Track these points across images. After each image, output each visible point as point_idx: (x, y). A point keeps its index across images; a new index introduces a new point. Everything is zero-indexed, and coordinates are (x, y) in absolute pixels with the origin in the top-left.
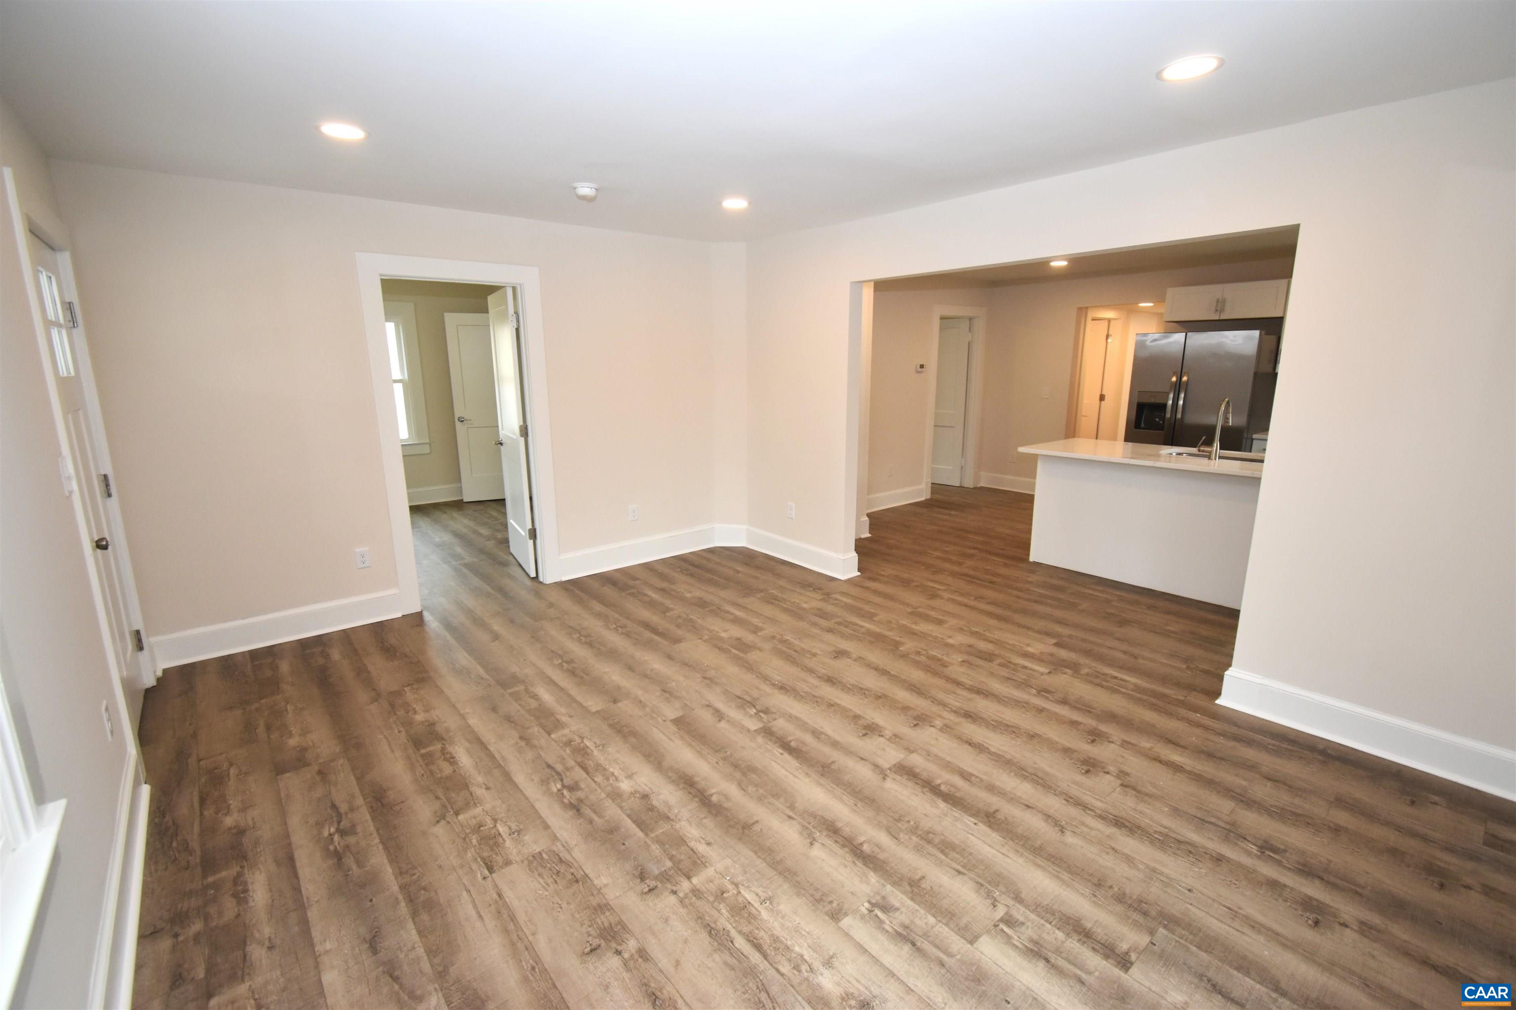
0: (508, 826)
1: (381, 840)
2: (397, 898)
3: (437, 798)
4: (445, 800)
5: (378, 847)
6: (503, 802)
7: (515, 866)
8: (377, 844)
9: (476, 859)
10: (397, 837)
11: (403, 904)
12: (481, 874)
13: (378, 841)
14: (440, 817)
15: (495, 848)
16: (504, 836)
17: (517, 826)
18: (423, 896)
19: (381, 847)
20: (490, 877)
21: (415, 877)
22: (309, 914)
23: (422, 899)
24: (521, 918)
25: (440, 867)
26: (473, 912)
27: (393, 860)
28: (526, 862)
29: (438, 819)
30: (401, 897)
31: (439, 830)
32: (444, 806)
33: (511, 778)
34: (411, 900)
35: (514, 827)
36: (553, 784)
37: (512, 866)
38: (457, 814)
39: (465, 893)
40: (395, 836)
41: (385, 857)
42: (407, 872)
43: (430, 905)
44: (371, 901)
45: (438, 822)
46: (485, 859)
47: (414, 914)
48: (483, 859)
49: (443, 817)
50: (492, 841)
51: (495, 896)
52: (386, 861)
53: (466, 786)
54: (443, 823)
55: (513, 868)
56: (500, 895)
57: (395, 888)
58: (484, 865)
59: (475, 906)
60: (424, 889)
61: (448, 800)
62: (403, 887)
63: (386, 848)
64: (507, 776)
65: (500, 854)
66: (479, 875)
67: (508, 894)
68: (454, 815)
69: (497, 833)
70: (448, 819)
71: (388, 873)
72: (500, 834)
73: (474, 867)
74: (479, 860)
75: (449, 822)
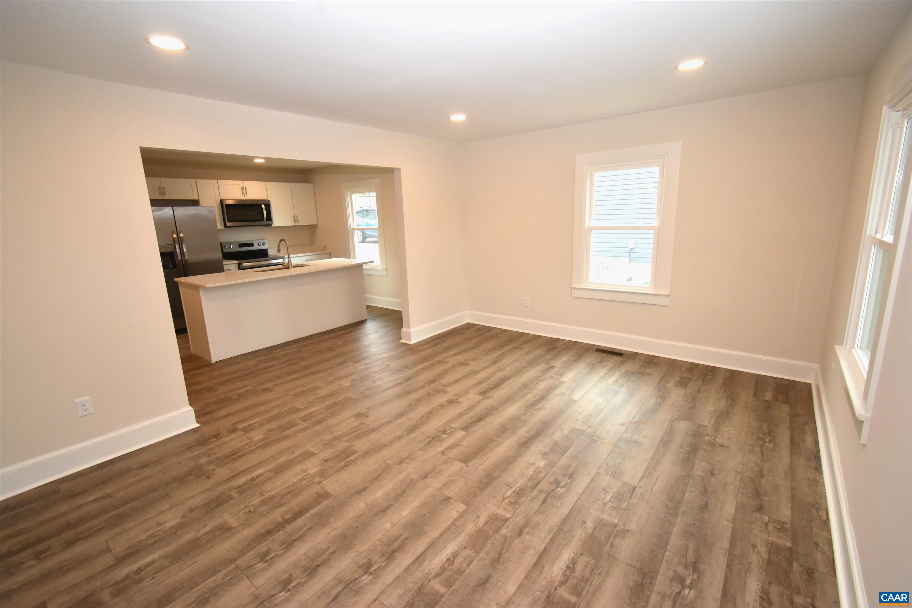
0: (604, 497)
1: (665, 552)
2: (682, 514)
3: (612, 546)
4: (611, 539)
5: (670, 549)
6: (590, 508)
7: (624, 480)
8: (669, 551)
9: (634, 497)
10: (655, 544)
11: (682, 509)
12: (640, 490)
13: (667, 552)
14: (624, 532)
15: (622, 493)
16: (611, 494)
17: (601, 493)
18: (670, 505)
19: (669, 547)
20: (639, 486)
21: (667, 515)
22: (728, 546)
23: (672, 504)
24: (644, 467)
25: (652, 509)
26: (659, 481)
27: (669, 534)
28: (619, 478)
29: (627, 533)
30: (680, 513)
31: (633, 527)
32: (615, 536)
33: (567, 515)
34: (677, 508)
35: (603, 493)
36: (559, 493)
37: (625, 481)
38: (616, 525)
39: (654, 490)
40: (656, 546)
41: (671, 539)
42: (668, 521)
43: (671, 499)
44: (694, 524)
45: (628, 531)
46: (631, 494)
47: (680, 501)
48: (632, 494)
49: (623, 531)
50: (619, 497)
51: (644, 479)
52: (672, 536)
53: (591, 536)
54: (627, 528)
55: (625, 480)
56: (642, 478)
57: (679, 518)
58: (635, 492)
59: (655, 483)
60: (667, 506)
61: (610, 538)
62: (676, 516)
63: (667, 543)
64: (566, 520)
65: (623, 490)
66: (641, 490)
67: (640, 474)
68: (617, 526)
69: (612, 498)
70: (622, 527)
71: (676, 530)
72: (612, 496)
73: (638, 495)
74: (633, 496)
75: (624, 525)
